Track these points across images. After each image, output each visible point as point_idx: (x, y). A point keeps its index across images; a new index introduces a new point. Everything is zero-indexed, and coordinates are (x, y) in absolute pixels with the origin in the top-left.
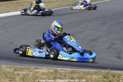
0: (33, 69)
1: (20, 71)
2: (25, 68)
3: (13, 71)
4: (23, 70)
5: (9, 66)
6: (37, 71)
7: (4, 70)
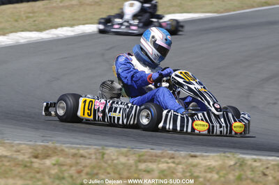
0: (184, 158)
1: (151, 162)
2: (165, 154)
3: (136, 163)
4: (159, 161)
5: (124, 150)
6: (195, 163)
7: (113, 160)
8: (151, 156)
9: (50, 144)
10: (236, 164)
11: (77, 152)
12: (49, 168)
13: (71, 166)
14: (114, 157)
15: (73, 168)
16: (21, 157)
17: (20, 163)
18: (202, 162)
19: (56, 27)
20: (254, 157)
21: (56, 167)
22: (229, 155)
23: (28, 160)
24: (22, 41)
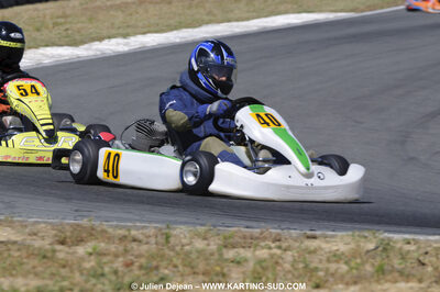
0: (296, 241)
1: (243, 247)
2: (266, 234)
3: (219, 250)
4: (256, 245)
5: (201, 229)
6: (312, 248)
7: (183, 246)
8: (245, 237)
9: (85, 222)
10: (377, 248)
11: (127, 233)
12: (82, 259)
13: (116, 256)
14: (184, 241)
15: (121, 259)
16: (38, 243)
17: (36, 252)
18: (324, 245)
19: (100, 39)
20: (407, 236)
21: (92, 257)
22: (366, 234)
23: (48, 247)
24: (47, 61)
